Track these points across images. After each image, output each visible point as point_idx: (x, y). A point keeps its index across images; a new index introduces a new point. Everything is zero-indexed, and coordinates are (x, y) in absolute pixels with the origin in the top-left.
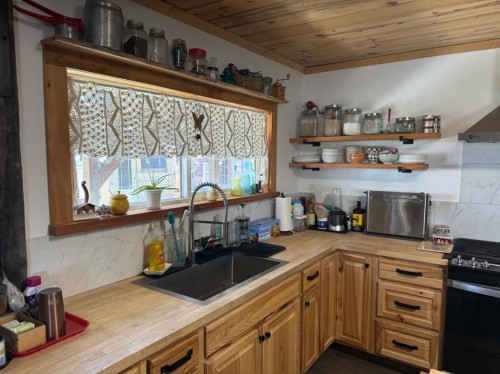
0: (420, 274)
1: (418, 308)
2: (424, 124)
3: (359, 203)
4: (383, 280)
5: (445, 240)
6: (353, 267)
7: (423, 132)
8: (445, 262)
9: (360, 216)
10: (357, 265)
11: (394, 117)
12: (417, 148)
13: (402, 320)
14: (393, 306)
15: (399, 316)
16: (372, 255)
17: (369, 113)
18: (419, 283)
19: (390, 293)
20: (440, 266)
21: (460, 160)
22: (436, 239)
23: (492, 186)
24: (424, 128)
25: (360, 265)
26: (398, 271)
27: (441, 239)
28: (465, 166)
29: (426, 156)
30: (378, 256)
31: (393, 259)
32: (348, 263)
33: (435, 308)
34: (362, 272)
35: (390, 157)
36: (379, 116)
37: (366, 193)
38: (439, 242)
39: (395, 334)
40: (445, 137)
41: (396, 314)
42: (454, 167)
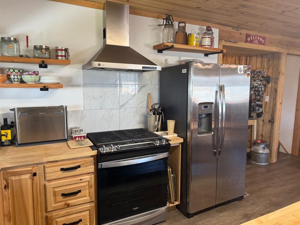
0: (79, 167)
1: (80, 191)
2: (57, 53)
3: (5, 120)
4: (50, 181)
5: (81, 137)
6: (20, 180)
7: (57, 59)
8: (95, 152)
9: (9, 132)
10: (23, 177)
11: (32, 44)
12: (51, 72)
13: (68, 206)
14: (60, 198)
15: (66, 204)
16: (37, 164)
17: (6, 36)
18: (79, 173)
19: (56, 190)
20: (92, 156)
21: (81, 81)
22: (75, 138)
23: (101, 98)
24: (57, 56)
25: (28, 176)
26: (62, 170)
27: (79, 137)
28: (85, 85)
29: (61, 78)
30: (43, 163)
31: (57, 161)
32: (13, 178)
33: (90, 187)
34: (29, 182)
35: (34, 77)
36: (16, 41)
37: (13, 110)
38: (77, 139)
39: (64, 218)
40: (73, 64)
41: (63, 203)
42: (78, 86)
